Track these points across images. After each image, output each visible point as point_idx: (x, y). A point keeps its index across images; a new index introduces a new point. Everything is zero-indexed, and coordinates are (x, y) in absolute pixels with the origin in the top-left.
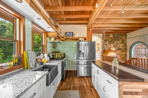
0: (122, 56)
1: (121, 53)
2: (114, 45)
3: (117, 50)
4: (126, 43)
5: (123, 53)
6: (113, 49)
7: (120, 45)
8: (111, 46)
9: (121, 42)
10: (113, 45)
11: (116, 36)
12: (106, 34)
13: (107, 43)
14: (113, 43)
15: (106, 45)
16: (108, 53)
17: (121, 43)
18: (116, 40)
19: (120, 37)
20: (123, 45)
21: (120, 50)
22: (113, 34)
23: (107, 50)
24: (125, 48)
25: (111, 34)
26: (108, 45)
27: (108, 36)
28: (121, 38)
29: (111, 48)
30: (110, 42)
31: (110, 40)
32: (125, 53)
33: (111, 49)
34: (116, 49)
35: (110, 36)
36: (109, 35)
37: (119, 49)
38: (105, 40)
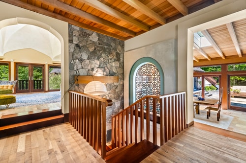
0: (117, 91)
1: (115, 84)
2: (100, 63)
3: (107, 75)
4: (123, 62)
5: (118, 84)
6: (99, 73)
7: (113, 64)
8: (93, 66)
9: (115, 58)
10: (98, 63)
11: (105, 41)
12: (81, 30)
13: (85, 56)
14: (98, 59)
15: (81, 60)
16: (84, 85)
17: (115, 60)
18: (104, 51)
19: (113, 45)
20: (118, 65)
21: (112, 76)
22: (99, 35)
23: (84, 76)
24: (122, 72)
25: (94, 34)
26: (87, 62)
27: (85, 36)
28: (115, 49)
29: (93, 69)
30: (91, 53)
31: (92, 49)
32: (121, 83)
33: (94, 72)
34: (105, 73)
35: (91, 38)
36: (89, 35)
37: (111, 74)
38: (77, 45)
